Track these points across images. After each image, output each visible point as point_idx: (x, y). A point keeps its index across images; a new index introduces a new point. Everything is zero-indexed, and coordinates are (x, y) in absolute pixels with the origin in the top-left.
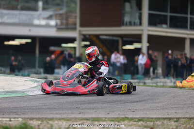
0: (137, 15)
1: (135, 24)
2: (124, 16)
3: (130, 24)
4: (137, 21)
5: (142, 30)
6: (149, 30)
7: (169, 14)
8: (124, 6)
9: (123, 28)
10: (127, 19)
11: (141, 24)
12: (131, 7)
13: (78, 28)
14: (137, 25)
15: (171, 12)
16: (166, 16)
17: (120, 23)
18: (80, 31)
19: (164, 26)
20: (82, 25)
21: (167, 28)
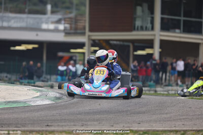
0: (149, 19)
1: (146, 29)
2: (135, 20)
3: (142, 29)
4: (149, 25)
5: (154, 35)
6: (161, 35)
7: (182, 18)
8: (135, 9)
9: (134, 33)
10: (138, 23)
11: (153, 29)
12: (143, 11)
13: (88, 33)
14: (149, 30)
15: (184, 16)
16: (179, 21)
17: (131, 28)
18: (89, 36)
19: (177, 31)
20: (91, 30)
21: (181, 33)
